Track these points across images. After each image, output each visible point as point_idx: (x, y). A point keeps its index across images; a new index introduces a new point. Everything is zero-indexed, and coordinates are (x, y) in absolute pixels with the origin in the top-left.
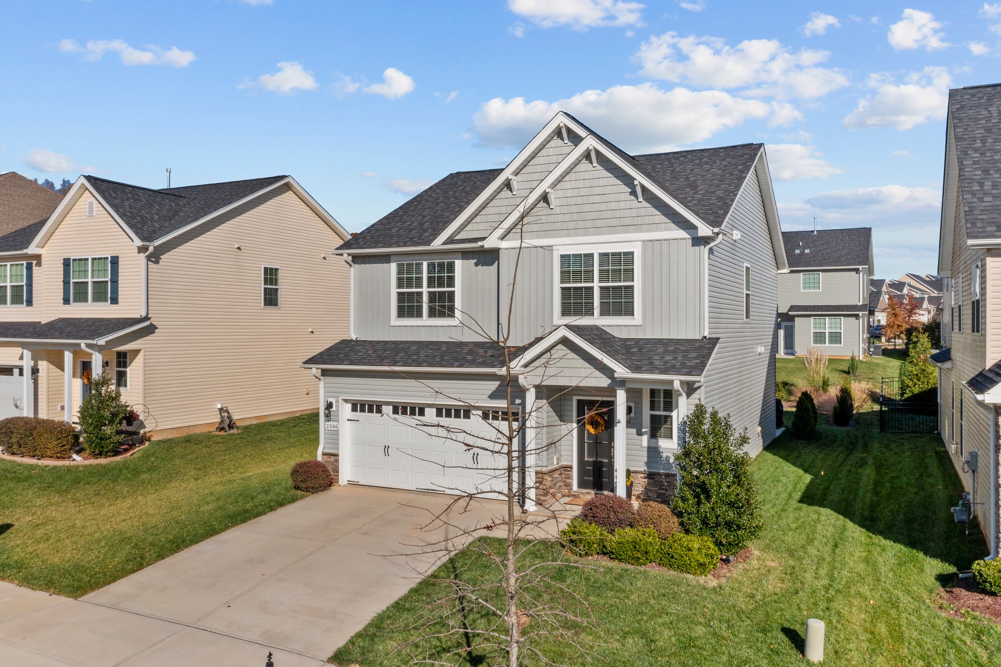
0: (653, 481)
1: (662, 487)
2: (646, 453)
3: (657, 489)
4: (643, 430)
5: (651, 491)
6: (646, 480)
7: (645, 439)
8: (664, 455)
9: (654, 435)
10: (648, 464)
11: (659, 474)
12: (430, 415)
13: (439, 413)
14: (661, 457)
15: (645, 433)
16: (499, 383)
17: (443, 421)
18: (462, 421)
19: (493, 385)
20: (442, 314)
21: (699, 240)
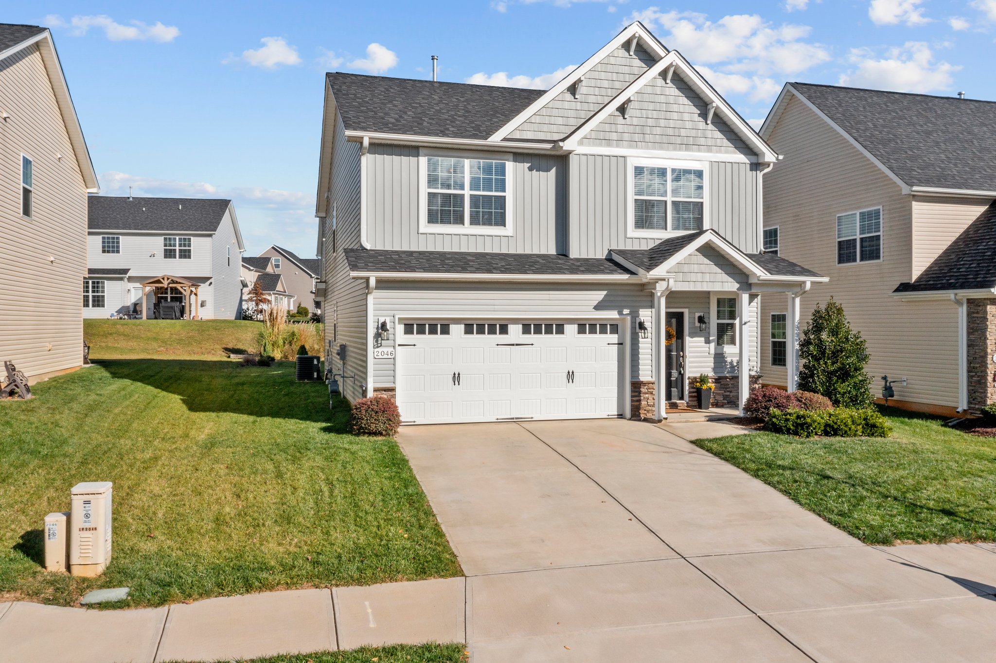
0: (719, 385)
1: (728, 390)
2: (713, 359)
3: (723, 392)
4: (711, 338)
5: (718, 394)
6: (713, 384)
7: (713, 345)
8: (729, 360)
9: (720, 342)
10: (715, 369)
11: (726, 378)
12: (515, 330)
13: (526, 329)
14: (726, 362)
15: (713, 341)
16: (605, 293)
17: (532, 338)
18: (554, 337)
19: (599, 295)
20: (488, 222)
21: (756, 166)
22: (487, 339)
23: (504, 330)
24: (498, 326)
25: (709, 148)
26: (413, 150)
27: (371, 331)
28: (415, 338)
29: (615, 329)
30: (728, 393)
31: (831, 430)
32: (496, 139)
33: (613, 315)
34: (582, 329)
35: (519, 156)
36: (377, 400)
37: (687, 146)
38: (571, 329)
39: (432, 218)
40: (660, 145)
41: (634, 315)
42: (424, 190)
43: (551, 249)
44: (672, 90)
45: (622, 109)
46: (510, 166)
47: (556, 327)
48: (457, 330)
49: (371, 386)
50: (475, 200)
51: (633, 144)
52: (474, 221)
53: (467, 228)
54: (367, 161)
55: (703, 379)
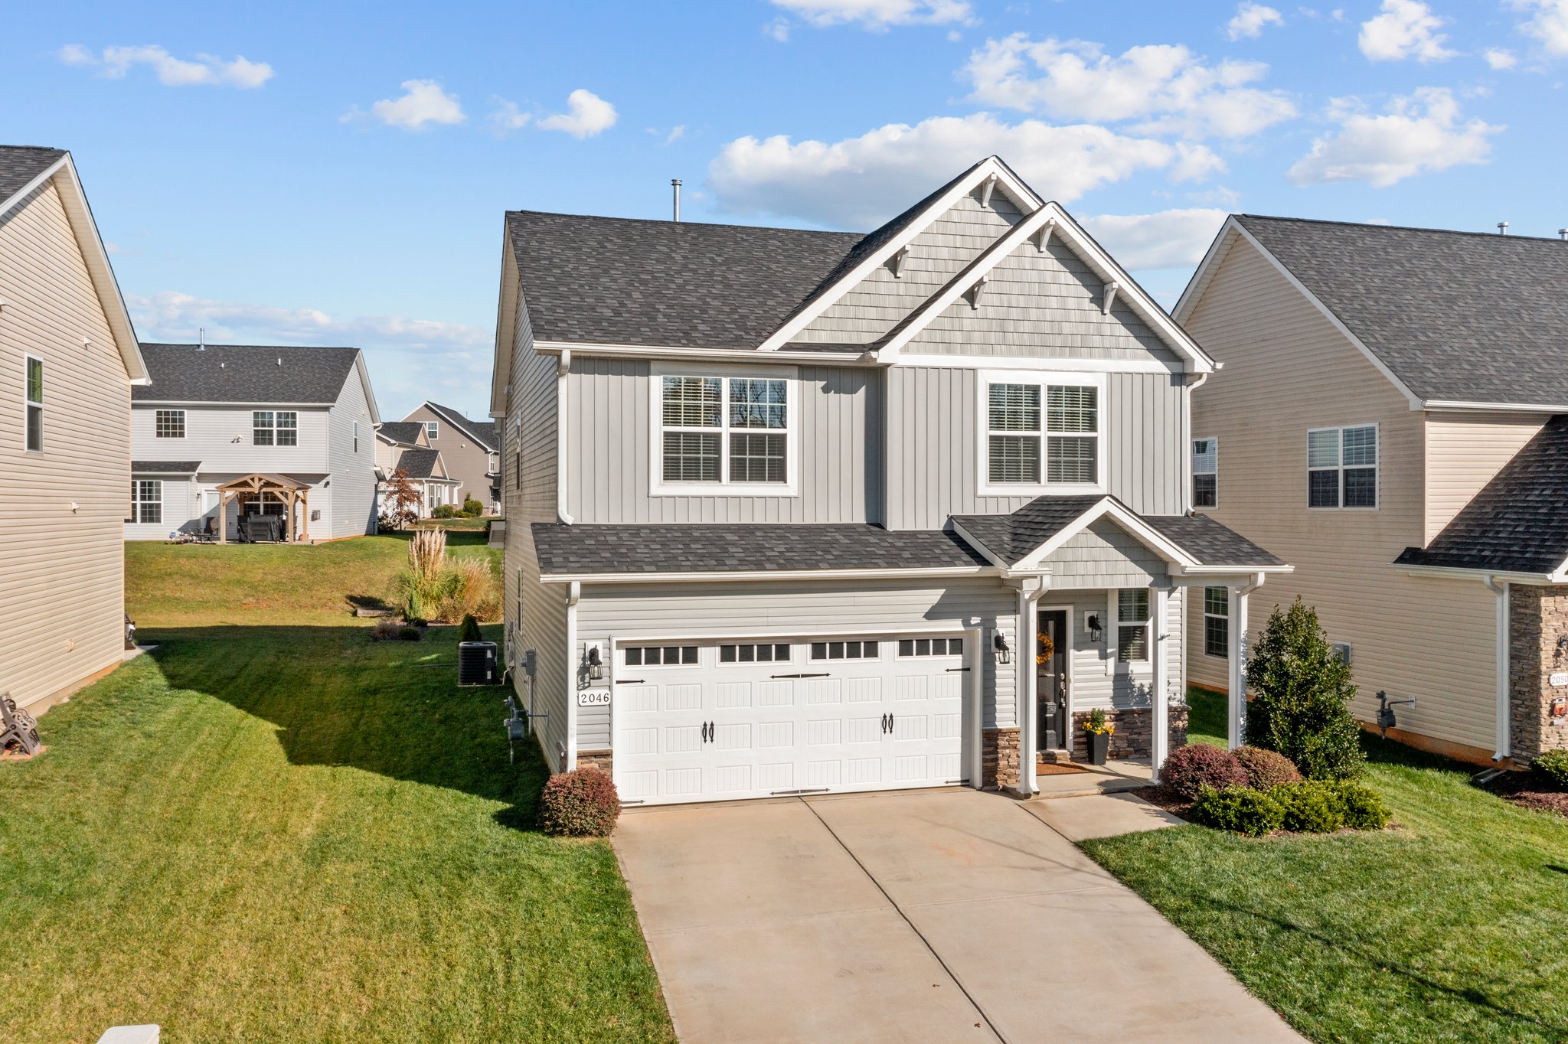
0: (1122, 723)
1: (1136, 731)
2: (1111, 683)
3: (1128, 734)
4: (1109, 651)
5: (1120, 738)
6: (1112, 723)
7: (1111, 662)
8: (1137, 683)
10: (1115, 699)
11: (1133, 712)
12: (800, 654)
13: (818, 652)
14: (1134, 686)
15: (1112, 655)
16: (942, 591)
17: (827, 664)
18: (862, 661)
19: (933, 596)
20: (758, 475)
21: (1180, 378)
22: (757, 668)
23: (783, 653)
24: (773, 647)
25: (1106, 352)
26: (641, 366)
27: (574, 664)
28: (642, 670)
29: (957, 645)
30: (1135, 737)
31: (1295, 822)
32: (771, 347)
33: (954, 626)
34: (905, 648)
35: (807, 371)
36: (582, 776)
37: (1072, 350)
38: (888, 650)
39: (672, 472)
40: (1030, 349)
41: (988, 625)
42: (658, 429)
43: (858, 515)
44: (1049, 262)
45: (971, 296)
46: (793, 386)
47: (865, 647)
48: (709, 656)
49: (573, 748)
50: (738, 442)
51: (987, 348)
52: (738, 474)
53: (726, 486)
54: (567, 385)
55: (1096, 718)
